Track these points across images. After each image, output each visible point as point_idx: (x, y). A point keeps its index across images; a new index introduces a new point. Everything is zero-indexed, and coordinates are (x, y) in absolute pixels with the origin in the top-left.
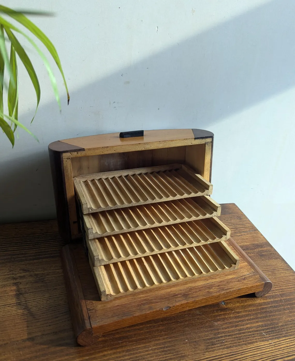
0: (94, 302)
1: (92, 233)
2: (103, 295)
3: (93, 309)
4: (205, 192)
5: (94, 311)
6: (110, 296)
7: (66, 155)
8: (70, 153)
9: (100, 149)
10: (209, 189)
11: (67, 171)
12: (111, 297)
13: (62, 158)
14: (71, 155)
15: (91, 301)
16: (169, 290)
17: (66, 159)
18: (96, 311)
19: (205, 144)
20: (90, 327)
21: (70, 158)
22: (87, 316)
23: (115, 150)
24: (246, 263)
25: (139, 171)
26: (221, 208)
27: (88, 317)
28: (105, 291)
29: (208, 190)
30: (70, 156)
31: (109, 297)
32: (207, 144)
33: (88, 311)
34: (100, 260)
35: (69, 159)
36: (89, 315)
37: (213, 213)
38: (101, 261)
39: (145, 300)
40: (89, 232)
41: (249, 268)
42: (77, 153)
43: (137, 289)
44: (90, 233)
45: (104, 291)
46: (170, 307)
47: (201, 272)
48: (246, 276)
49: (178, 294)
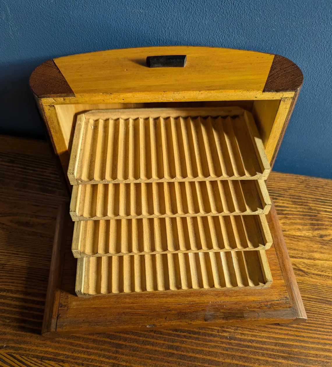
1: (75, 216)
2: (79, 294)
3: (66, 305)
4: (256, 175)
5: (66, 308)
7: (47, 101)
8: (53, 99)
9: (100, 97)
10: (264, 173)
11: (52, 122)
12: (89, 296)
13: (42, 104)
14: (55, 102)
16: (164, 300)
17: (48, 107)
18: (68, 309)
19: (281, 100)
20: (54, 330)
22: (56, 313)
23: (123, 99)
24: (283, 281)
26: (270, 206)
27: (57, 316)
29: (261, 174)
30: (53, 103)
31: (87, 295)
32: (284, 101)
33: (59, 307)
35: (52, 107)
36: (59, 314)
37: (257, 210)
38: (81, 254)
39: (130, 308)
40: (71, 214)
41: (284, 290)
42: (64, 100)
44: (73, 215)
45: (79, 291)
46: (156, 326)
47: (213, 285)
48: (273, 302)
49: (173, 309)
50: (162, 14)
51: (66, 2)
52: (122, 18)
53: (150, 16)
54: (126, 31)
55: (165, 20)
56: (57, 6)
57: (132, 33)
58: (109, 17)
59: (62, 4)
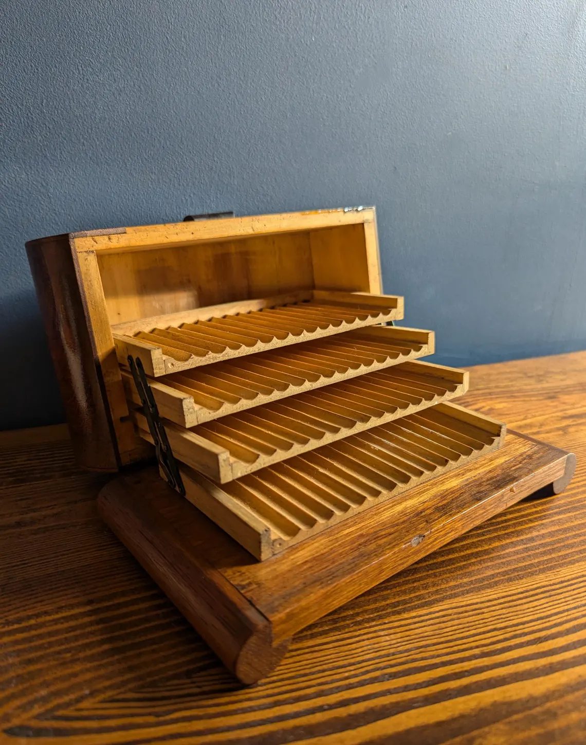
0: (244, 569)
1: (191, 410)
2: (266, 543)
3: (250, 584)
5: (254, 586)
6: (280, 544)
7: (84, 243)
8: (93, 239)
9: (161, 230)
10: (398, 307)
12: (281, 547)
13: (75, 250)
14: (95, 244)
15: (235, 569)
17: (85, 254)
18: (259, 585)
19: (363, 224)
20: (266, 623)
21: (93, 252)
22: (242, 601)
23: (193, 233)
25: (233, 307)
27: (248, 603)
28: (268, 530)
30: (92, 247)
31: (278, 546)
33: (239, 592)
34: (232, 464)
35: (91, 254)
36: (249, 598)
38: (234, 465)
39: (362, 536)
40: (184, 406)
41: (522, 440)
42: (110, 239)
43: (334, 516)
44: (187, 410)
45: (266, 531)
46: (424, 536)
48: (527, 453)
50: (180, 178)
51: (45, 176)
52: (127, 190)
53: (166, 182)
54: (133, 207)
55: (185, 185)
56: (31, 182)
57: (143, 209)
58: (109, 191)
59: (39, 179)
